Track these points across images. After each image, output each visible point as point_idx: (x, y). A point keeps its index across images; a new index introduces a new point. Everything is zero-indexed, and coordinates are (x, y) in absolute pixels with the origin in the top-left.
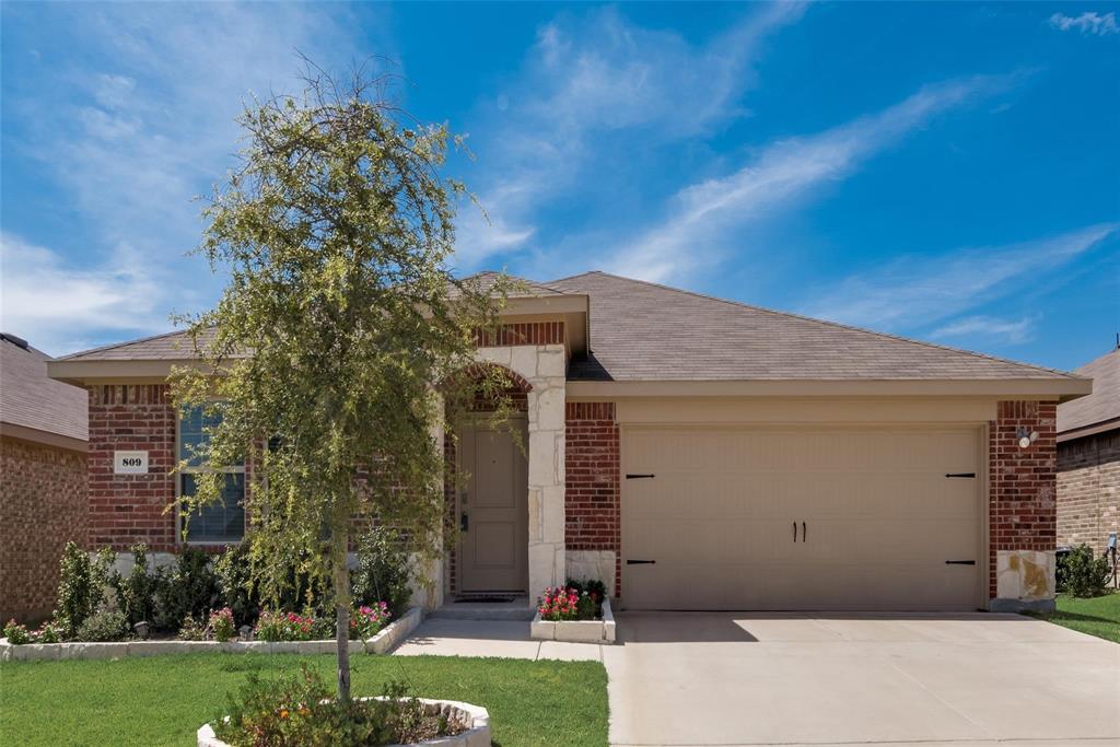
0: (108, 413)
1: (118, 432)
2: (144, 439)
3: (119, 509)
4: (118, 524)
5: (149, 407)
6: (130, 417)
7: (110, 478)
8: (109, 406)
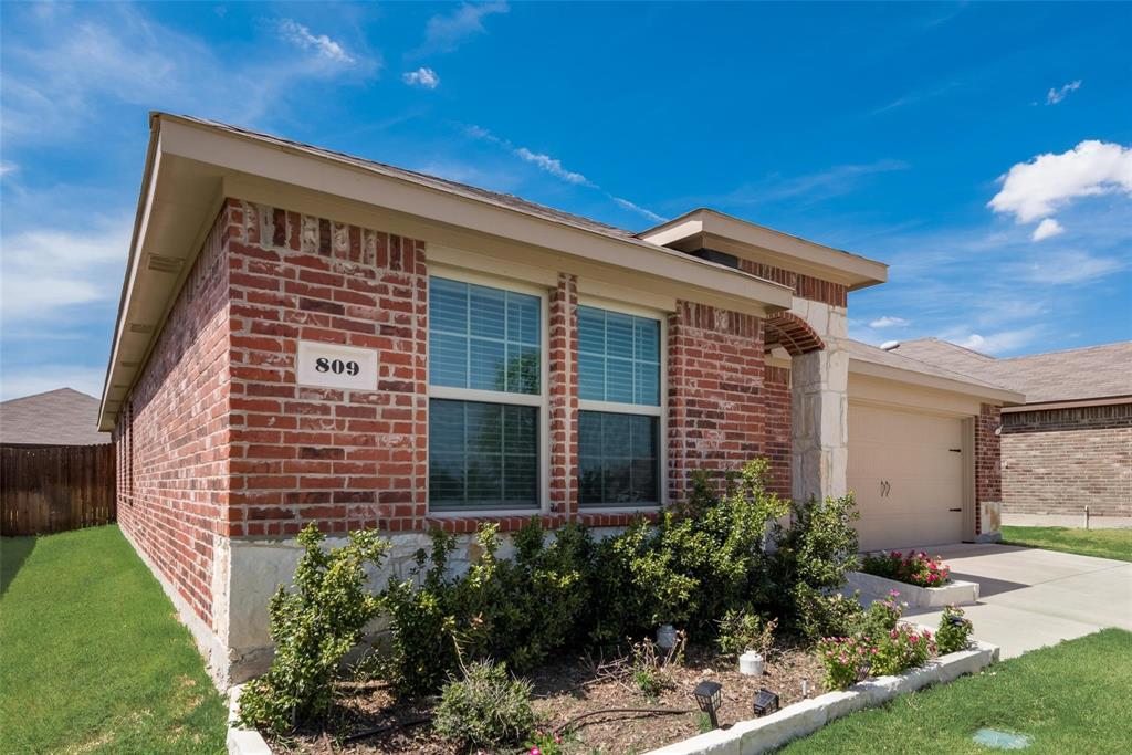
0: (283, 266)
1: (306, 305)
2: (370, 328)
3: (309, 453)
4: (306, 483)
5: (380, 272)
6: (337, 281)
7: (289, 392)
8: (283, 252)
